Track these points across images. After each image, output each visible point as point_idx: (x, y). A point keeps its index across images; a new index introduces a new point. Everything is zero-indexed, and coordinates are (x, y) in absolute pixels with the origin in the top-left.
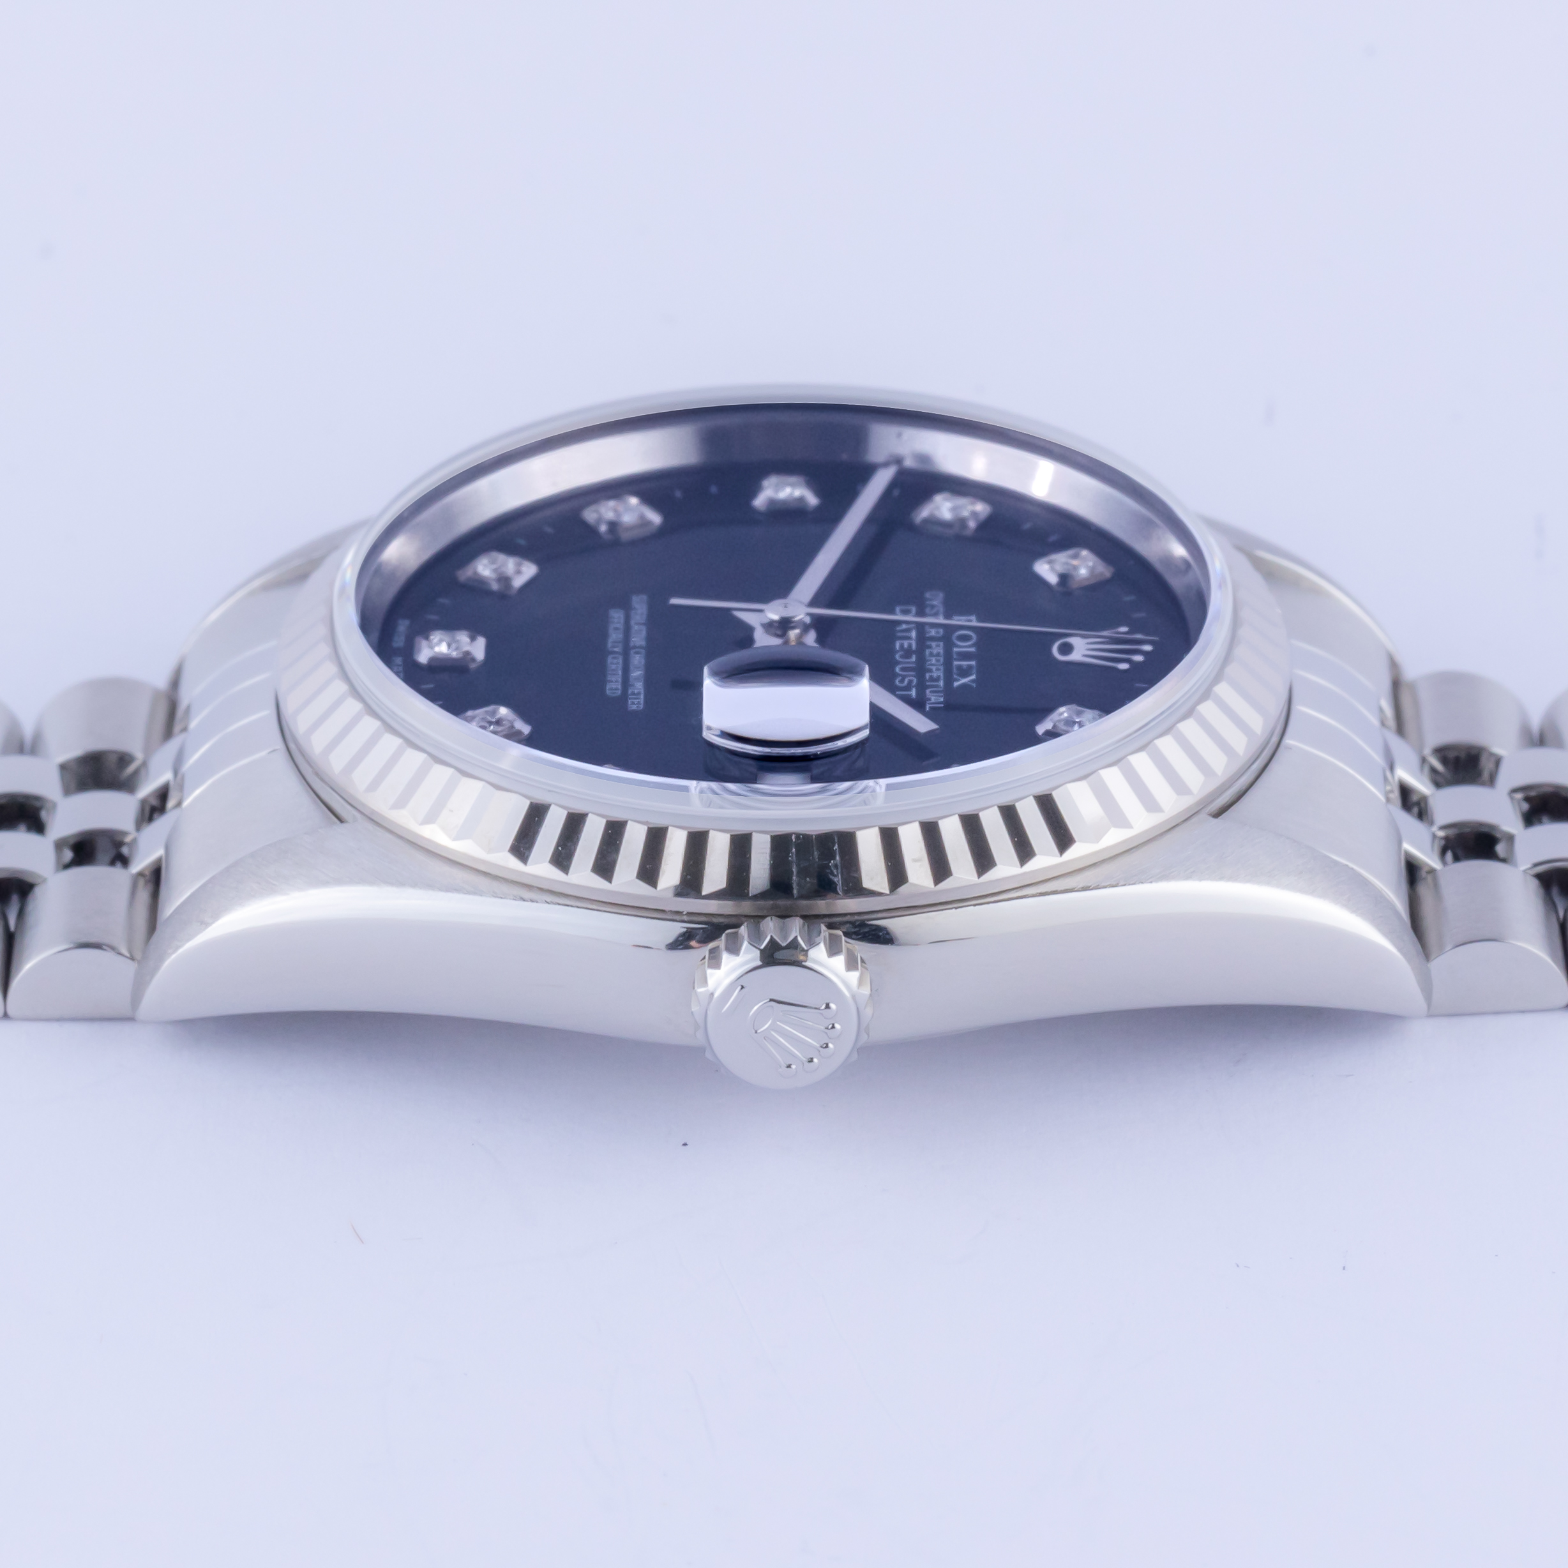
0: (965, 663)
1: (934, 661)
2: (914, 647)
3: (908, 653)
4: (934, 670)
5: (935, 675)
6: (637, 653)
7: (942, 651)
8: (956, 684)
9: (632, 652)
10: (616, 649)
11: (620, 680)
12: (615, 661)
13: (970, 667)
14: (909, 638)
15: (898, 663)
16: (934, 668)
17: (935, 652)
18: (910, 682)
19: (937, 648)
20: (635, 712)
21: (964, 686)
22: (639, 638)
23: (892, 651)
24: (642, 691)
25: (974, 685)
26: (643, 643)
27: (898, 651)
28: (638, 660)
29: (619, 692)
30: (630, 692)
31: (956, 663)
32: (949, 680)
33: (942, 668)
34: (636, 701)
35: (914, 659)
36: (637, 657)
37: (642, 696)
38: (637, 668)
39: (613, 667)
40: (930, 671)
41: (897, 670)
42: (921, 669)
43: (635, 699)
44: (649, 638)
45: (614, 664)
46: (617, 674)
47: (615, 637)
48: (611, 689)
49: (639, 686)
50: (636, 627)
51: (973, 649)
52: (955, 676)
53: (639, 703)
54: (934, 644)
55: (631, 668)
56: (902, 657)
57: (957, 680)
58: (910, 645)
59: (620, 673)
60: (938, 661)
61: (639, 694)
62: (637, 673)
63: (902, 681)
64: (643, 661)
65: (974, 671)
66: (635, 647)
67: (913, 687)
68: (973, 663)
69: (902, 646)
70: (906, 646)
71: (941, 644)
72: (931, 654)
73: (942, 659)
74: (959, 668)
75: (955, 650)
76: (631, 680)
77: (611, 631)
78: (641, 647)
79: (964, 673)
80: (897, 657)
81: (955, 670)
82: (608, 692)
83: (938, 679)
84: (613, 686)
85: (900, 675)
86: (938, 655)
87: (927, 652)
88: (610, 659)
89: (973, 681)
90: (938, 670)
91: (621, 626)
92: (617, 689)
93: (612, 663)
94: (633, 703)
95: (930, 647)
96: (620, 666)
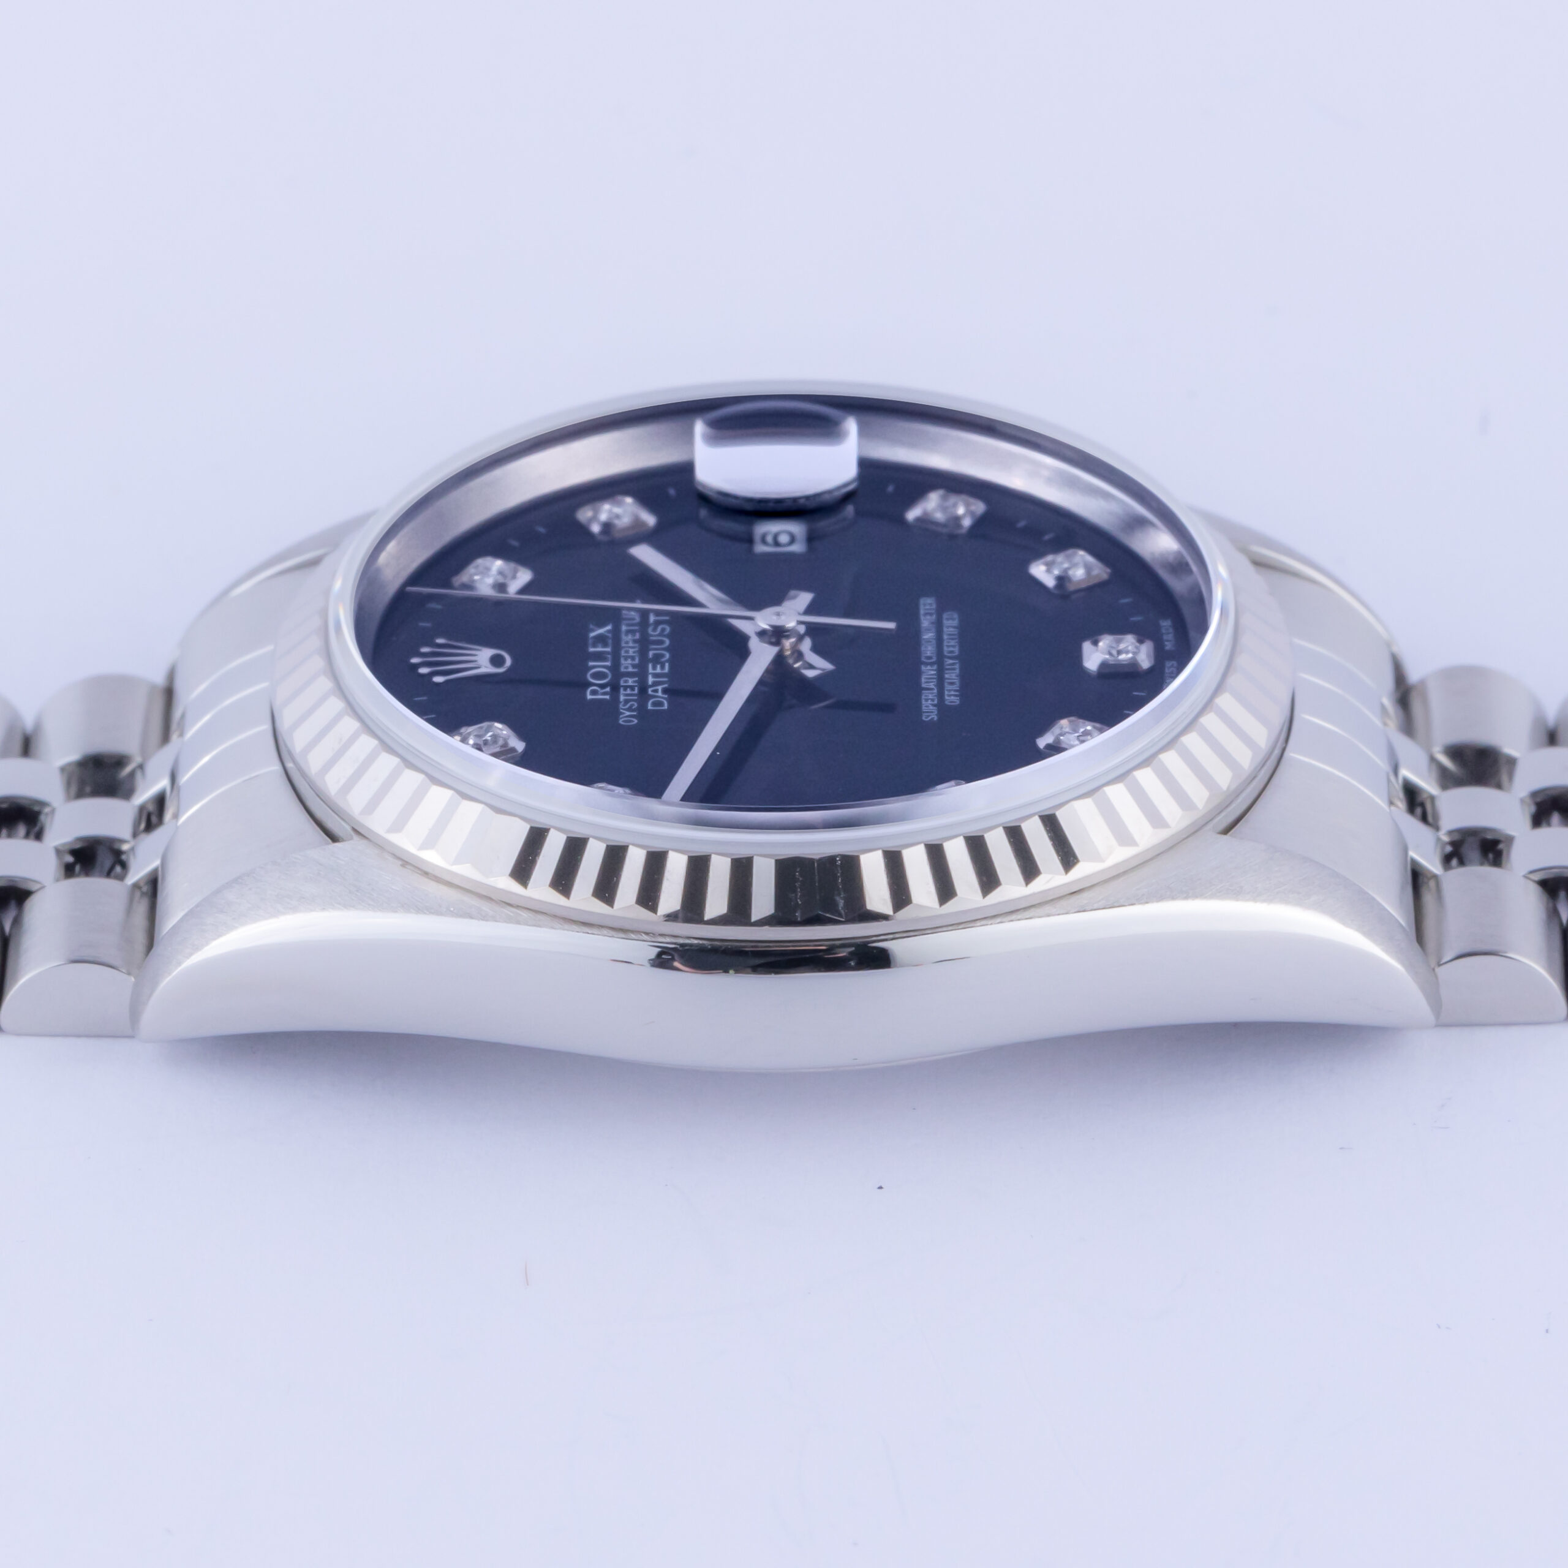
0: (599, 649)
1: (631, 652)
2: (650, 666)
3: (657, 659)
4: (631, 643)
5: (630, 637)
6: (929, 658)
7: (622, 661)
8: (609, 627)
9: (934, 659)
10: (951, 661)
11: (945, 629)
12: (951, 649)
13: (594, 646)
14: (655, 675)
15: (665, 649)
16: (631, 644)
17: (629, 661)
18: (655, 630)
19: (627, 665)
20: (927, 595)
21: (601, 625)
22: (928, 673)
23: (672, 661)
24: (922, 618)
25: (591, 626)
26: (923, 668)
27: (667, 661)
28: (928, 650)
29: (945, 616)
30: (934, 617)
31: (608, 649)
32: (616, 632)
33: (623, 645)
34: (928, 607)
35: (651, 654)
36: (929, 654)
37: (922, 612)
38: (928, 641)
39: (952, 643)
40: (635, 641)
41: (667, 642)
42: (644, 643)
43: (928, 609)
44: (919, 673)
45: (952, 646)
46: (950, 635)
47: (953, 675)
48: (953, 619)
49: (926, 622)
50: (932, 685)
51: (591, 664)
52: (610, 635)
53: (925, 605)
54: (630, 669)
55: (934, 642)
56: (663, 656)
57: (608, 631)
58: (654, 668)
59: (945, 637)
60: (627, 652)
61: (926, 614)
62: (928, 636)
63: (663, 630)
64: (923, 648)
65: (590, 641)
66: (931, 664)
67: (652, 624)
68: (592, 650)
69: (663, 667)
70: (659, 667)
71: (623, 670)
72: (633, 658)
73: (623, 653)
74: (605, 645)
75: (608, 664)
76: (934, 630)
77: (957, 681)
78: (927, 664)
79: (601, 640)
80: (667, 656)
81: (610, 641)
82: (956, 616)
83: (628, 632)
84: (951, 623)
85: (665, 636)
86: (626, 658)
87: (637, 661)
88: (956, 650)
89: (593, 631)
90: (627, 643)
91: (947, 687)
92: (948, 619)
93: (953, 646)
94: (931, 604)
95: (634, 666)
96: (945, 643)
